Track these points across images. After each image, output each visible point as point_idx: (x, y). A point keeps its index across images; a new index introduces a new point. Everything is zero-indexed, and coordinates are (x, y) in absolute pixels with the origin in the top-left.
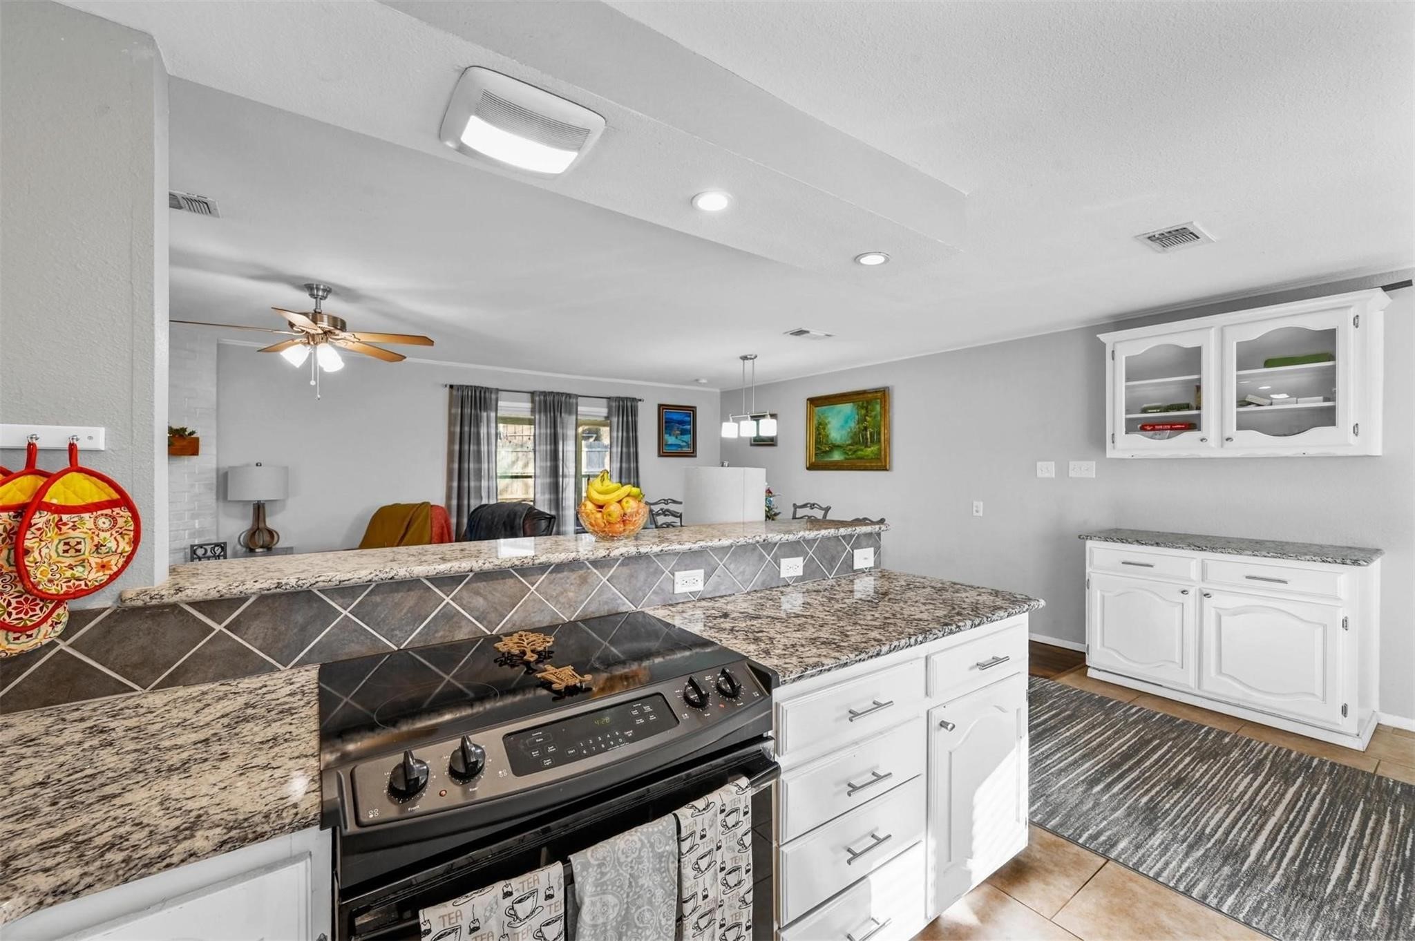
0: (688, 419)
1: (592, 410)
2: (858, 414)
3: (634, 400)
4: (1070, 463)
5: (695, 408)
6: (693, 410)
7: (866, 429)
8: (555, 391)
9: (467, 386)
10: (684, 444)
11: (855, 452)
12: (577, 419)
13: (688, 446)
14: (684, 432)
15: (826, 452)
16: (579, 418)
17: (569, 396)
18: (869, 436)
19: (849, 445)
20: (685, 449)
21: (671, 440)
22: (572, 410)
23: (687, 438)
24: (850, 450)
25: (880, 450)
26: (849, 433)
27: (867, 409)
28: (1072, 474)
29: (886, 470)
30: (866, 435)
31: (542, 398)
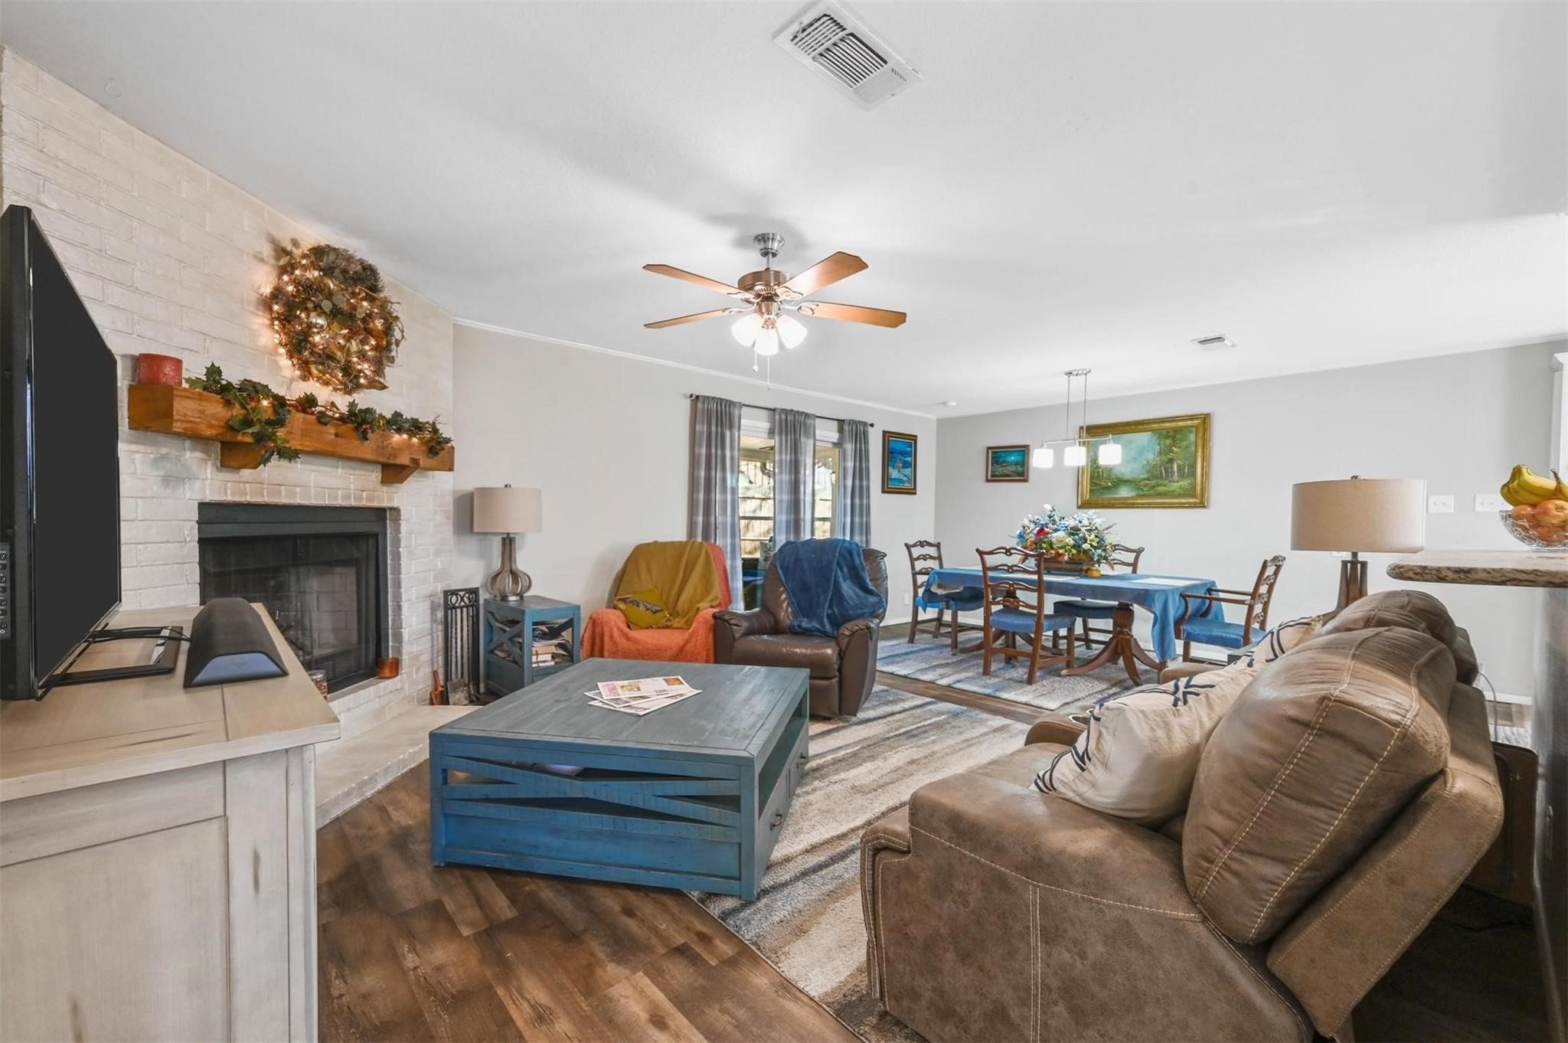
0: (909, 449)
1: (827, 433)
2: (1159, 445)
3: (865, 424)
4: (1477, 496)
5: (916, 436)
6: (914, 438)
7: (1171, 461)
8: (796, 409)
9: (713, 398)
10: (905, 479)
11: (1154, 487)
12: (815, 445)
13: (909, 481)
14: (906, 465)
15: (1107, 488)
16: (817, 443)
17: (807, 415)
18: (1176, 469)
19: (1145, 479)
20: (907, 485)
21: (894, 473)
22: (810, 432)
23: (908, 471)
24: (1145, 485)
25: (1194, 485)
26: (1143, 466)
27: (1173, 438)
28: (1479, 509)
29: (1204, 507)
30: (1172, 468)
31: (783, 416)
